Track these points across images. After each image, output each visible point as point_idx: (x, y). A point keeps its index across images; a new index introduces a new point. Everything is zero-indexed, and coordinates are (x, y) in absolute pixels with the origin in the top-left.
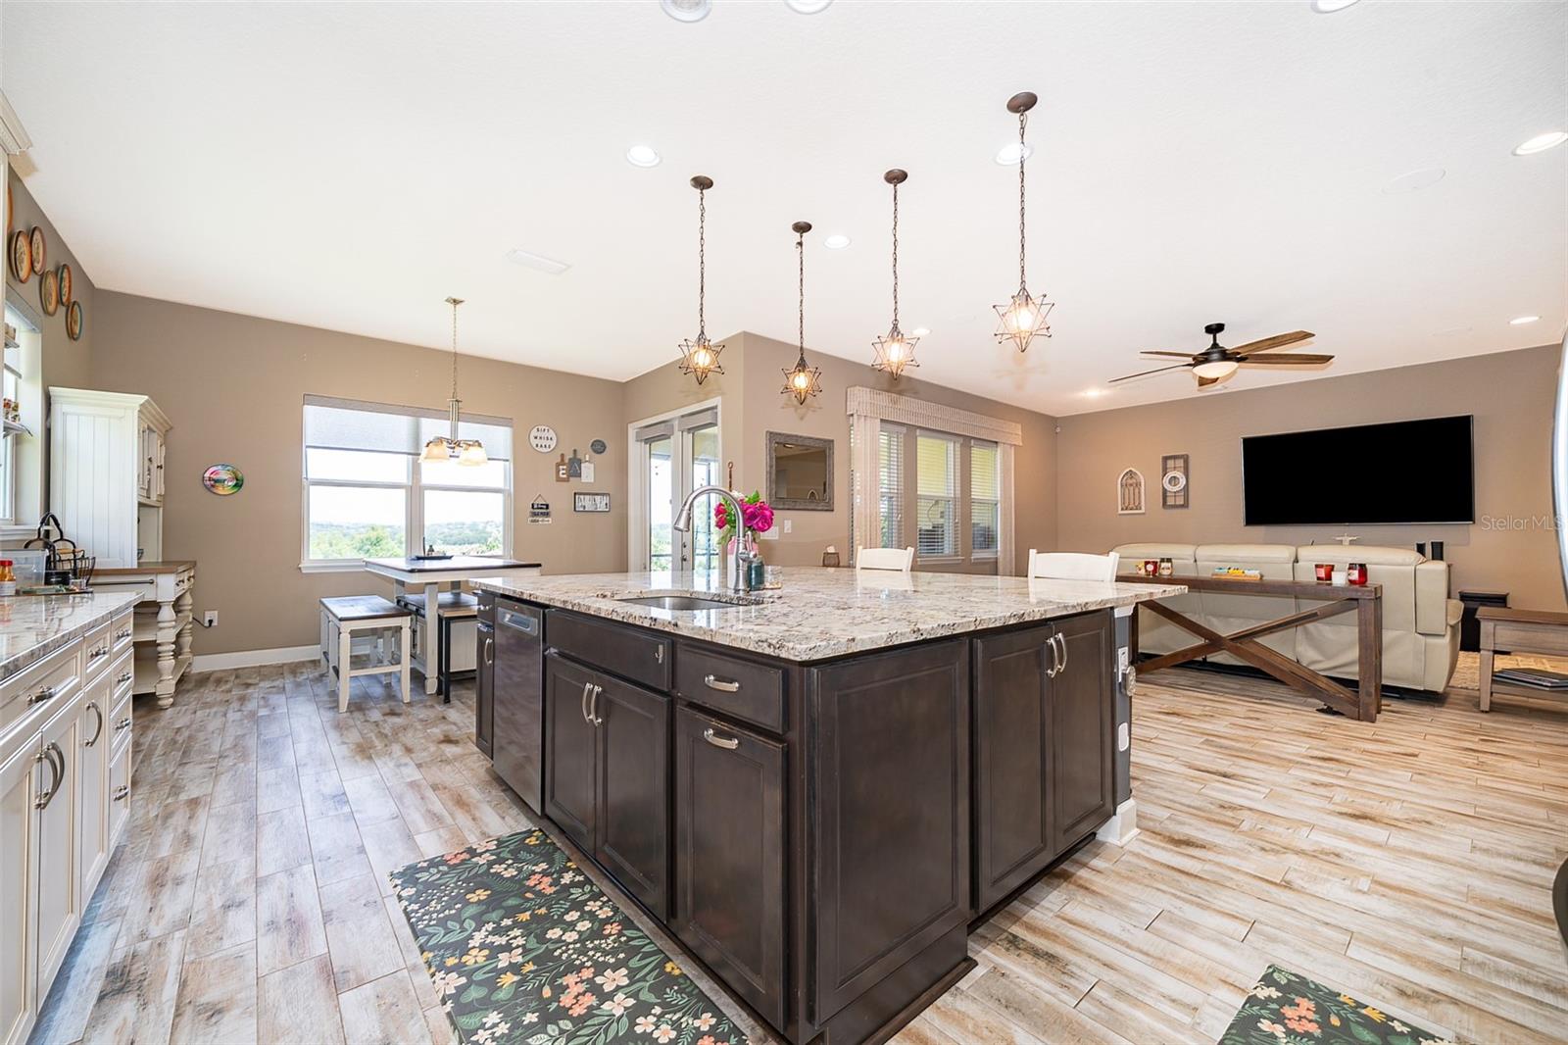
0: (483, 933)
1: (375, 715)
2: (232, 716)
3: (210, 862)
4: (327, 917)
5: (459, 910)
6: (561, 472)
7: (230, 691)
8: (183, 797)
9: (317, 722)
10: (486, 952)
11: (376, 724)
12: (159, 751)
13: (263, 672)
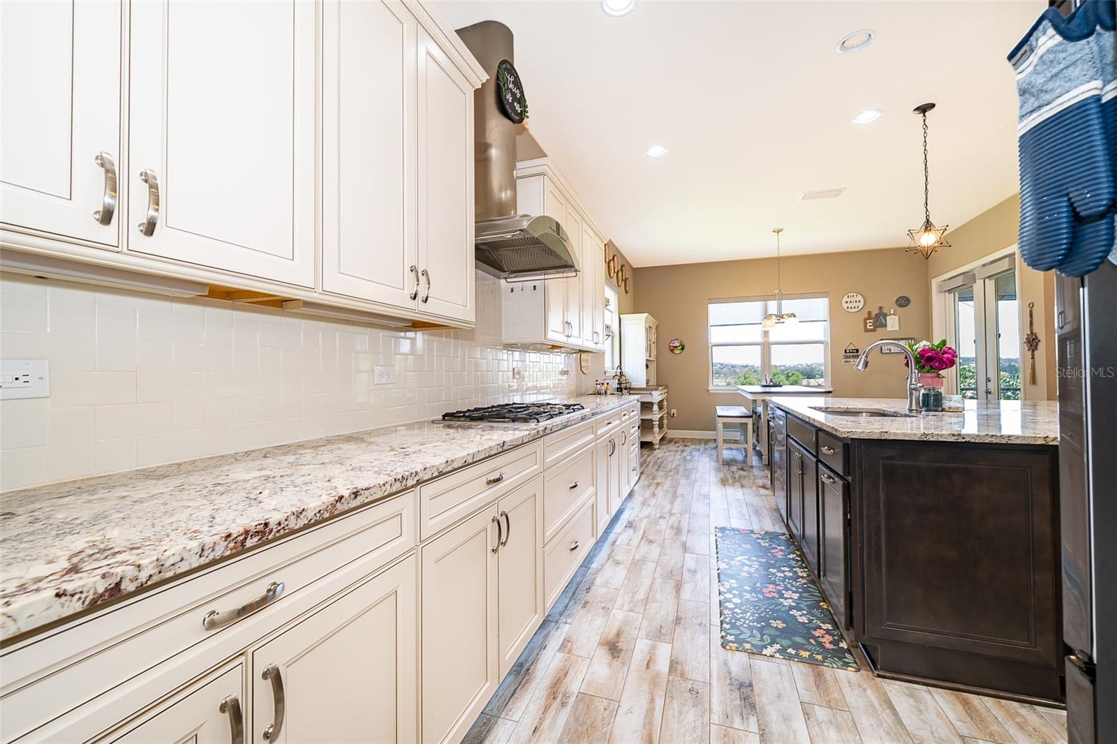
0: (743, 557)
1: (734, 468)
2: (678, 457)
3: (658, 503)
4: (689, 531)
5: (736, 548)
6: (869, 325)
7: (679, 447)
8: (655, 481)
9: (708, 465)
10: (740, 563)
11: (733, 472)
12: (651, 464)
13: (693, 441)
